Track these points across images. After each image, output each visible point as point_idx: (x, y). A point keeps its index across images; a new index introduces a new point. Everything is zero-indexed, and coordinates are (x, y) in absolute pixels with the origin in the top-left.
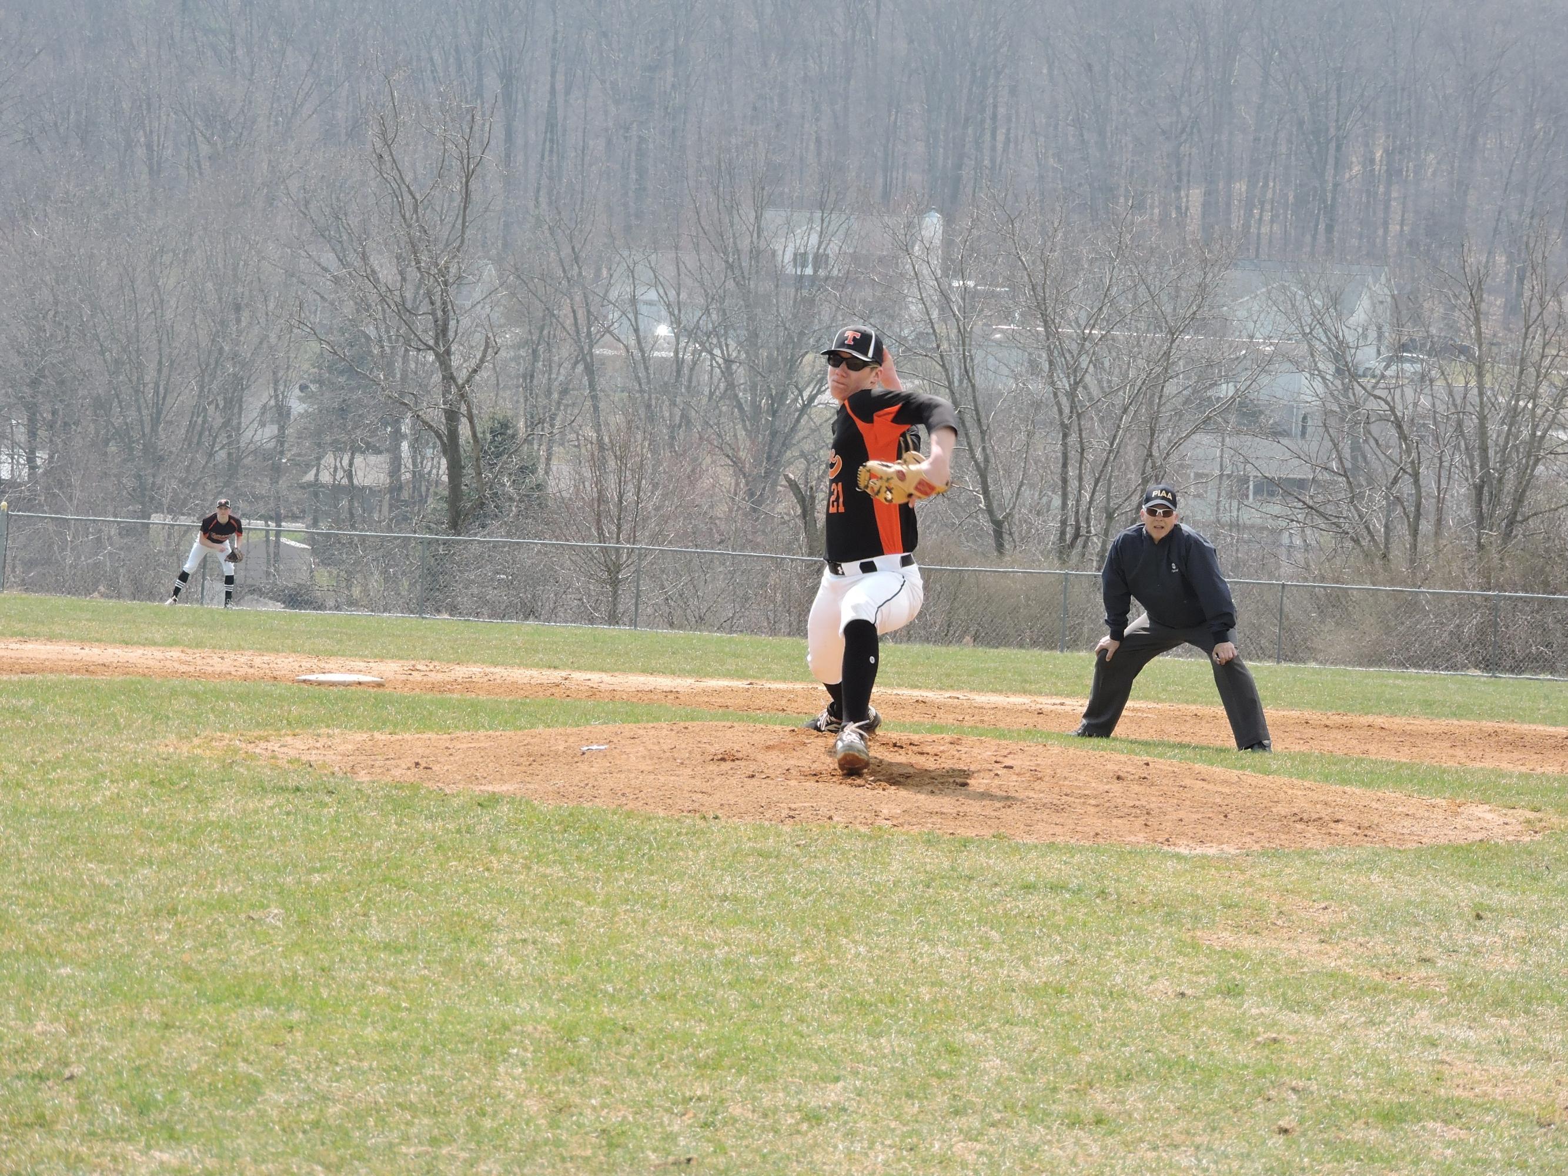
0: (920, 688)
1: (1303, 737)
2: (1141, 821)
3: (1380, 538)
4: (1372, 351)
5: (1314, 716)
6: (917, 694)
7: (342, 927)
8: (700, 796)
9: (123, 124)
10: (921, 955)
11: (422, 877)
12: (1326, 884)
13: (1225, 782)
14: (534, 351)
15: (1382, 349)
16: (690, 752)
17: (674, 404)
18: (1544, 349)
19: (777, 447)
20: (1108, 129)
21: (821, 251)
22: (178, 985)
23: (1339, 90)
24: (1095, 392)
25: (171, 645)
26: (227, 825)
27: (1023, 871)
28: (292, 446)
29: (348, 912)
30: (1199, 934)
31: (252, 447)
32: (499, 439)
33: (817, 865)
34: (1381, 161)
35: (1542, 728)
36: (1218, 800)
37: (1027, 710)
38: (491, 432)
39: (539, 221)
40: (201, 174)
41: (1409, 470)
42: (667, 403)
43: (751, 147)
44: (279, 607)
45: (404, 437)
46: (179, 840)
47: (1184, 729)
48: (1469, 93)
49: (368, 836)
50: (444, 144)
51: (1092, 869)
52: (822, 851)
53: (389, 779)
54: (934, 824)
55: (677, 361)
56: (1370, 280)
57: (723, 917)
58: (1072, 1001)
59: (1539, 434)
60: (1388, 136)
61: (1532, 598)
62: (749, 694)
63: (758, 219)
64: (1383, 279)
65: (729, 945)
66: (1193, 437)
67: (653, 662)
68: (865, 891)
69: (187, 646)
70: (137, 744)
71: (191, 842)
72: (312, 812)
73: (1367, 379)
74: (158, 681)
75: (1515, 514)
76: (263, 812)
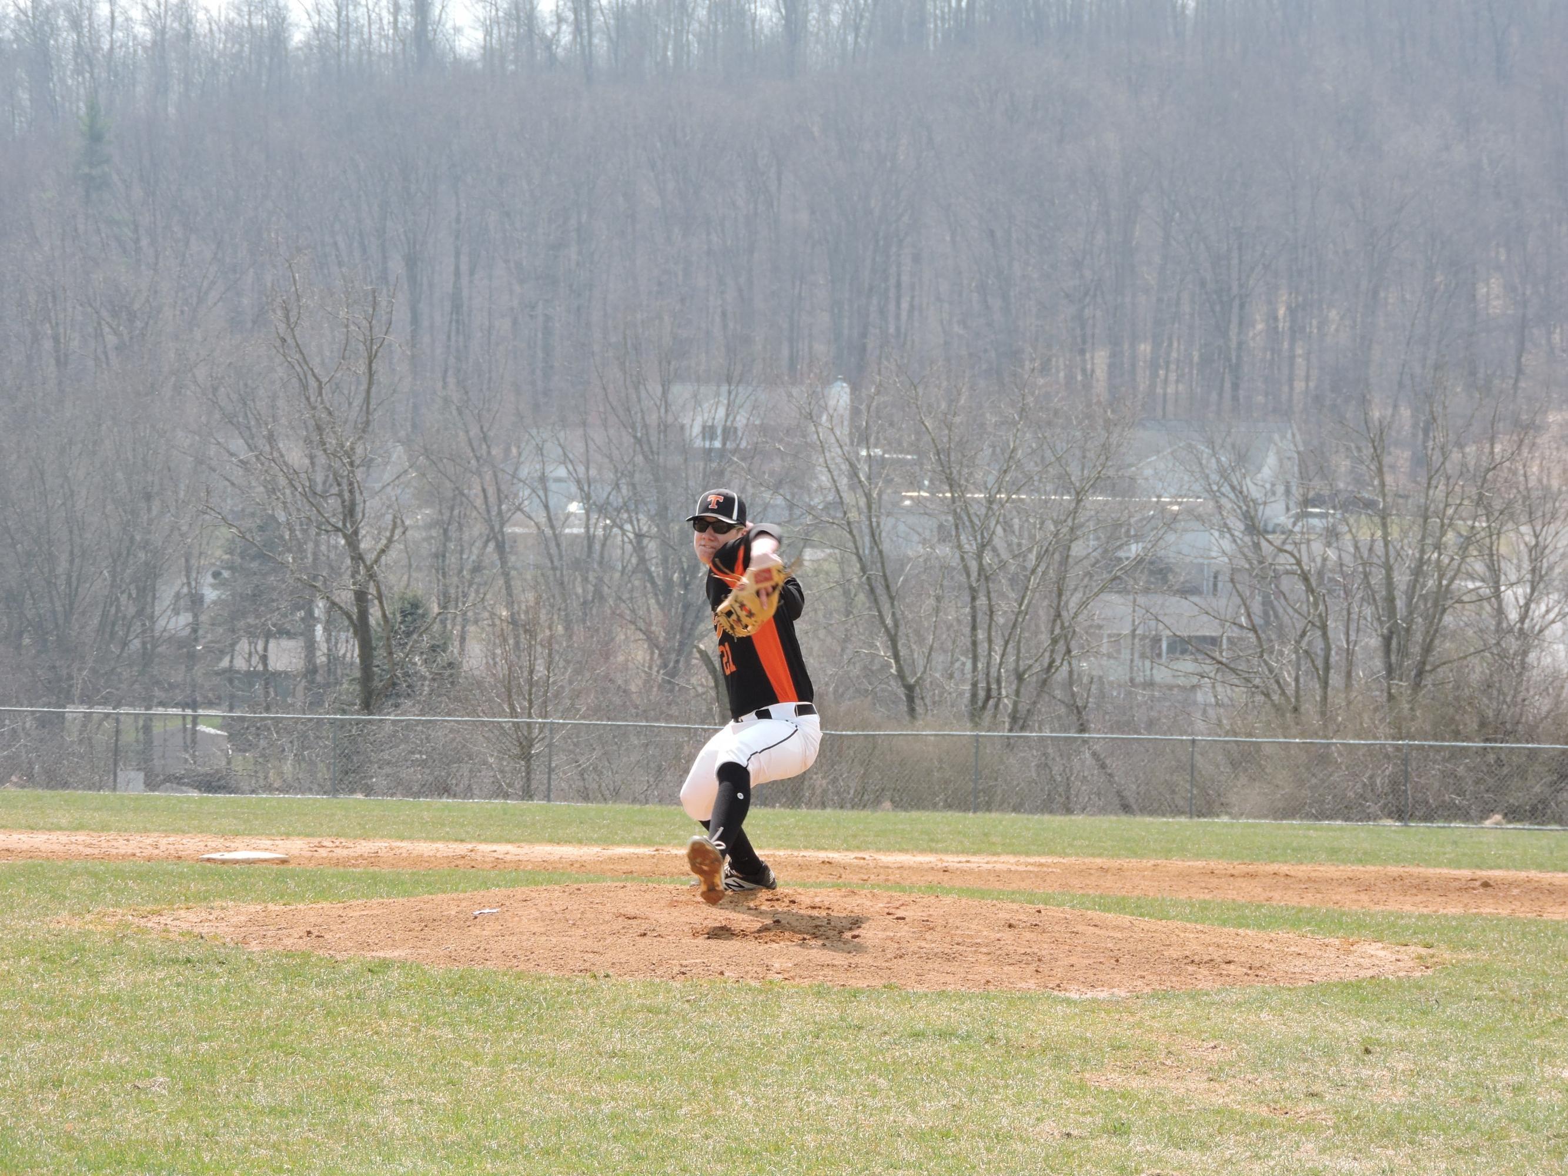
0: (826, 849)
1: (1210, 886)
2: (1033, 967)
3: (1290, 691)
4: (1280, 506)
5: (1219, 865)
6: (823, 855)
7: (229, 1093)
8: (591, 955)
9: (29, 317)
10: (808, 1103)
11: (310, 1042)
12: (1216, 1024)
13: (1116, 928)
14: (446, 531)
15: (1291, 505)
16: (583, 913)
17: (585, 580)
18: (1447, 497)
19: (691, 619)
20: (1012, 294)
21: (729, 423)
22: (59, 1155)
23: (1240, 248)
24: (1005, 555)
25: (77, 829)
26: (118, 998)
27: (912, 1019)
28: (207, 632)
29: (234, 1078)
30: (1087, 1076)
31: (166, 634)
32: (409, 618)
33: (707, 1020)
34: (1285, 317)
35: (1446, 871)
36: (1110, 945)
37: (933, 868)
38: (402, 612)
39: (446, 400)
40: (108, 364)
41: (1318, 624)
42: (579, 579)
43: (657, 322)
44: (195, 794)
45: (317, 620)
46: (68, 1014)
47: (1088, 882)
48: (1370, 248)
49: (258, 1004)
50: (347, 326)
51: (981, 1016)
52: (711, 1006)
53: (281, 948)
54: (825, 976)
55: (589, 538)
56: (1276, 437)
57: (610, 1073)
58: (958, 1144)
59: (1444, 582)
60: (1291, 294)
61: (1442, 747)
62: (655, 860)
63: (665, 393)
64: (1289, 436)
65: (616, 1100)
66: (1101, 595)
67: (560, 832)
68: (753, 1044)
69: (92, 830)
70: (29, 921)
71: (80, 1015)
72: (204, 983)
73: (1276, 536)
74: (60, 864)
75: (1423, 663)
76: (154, 984)
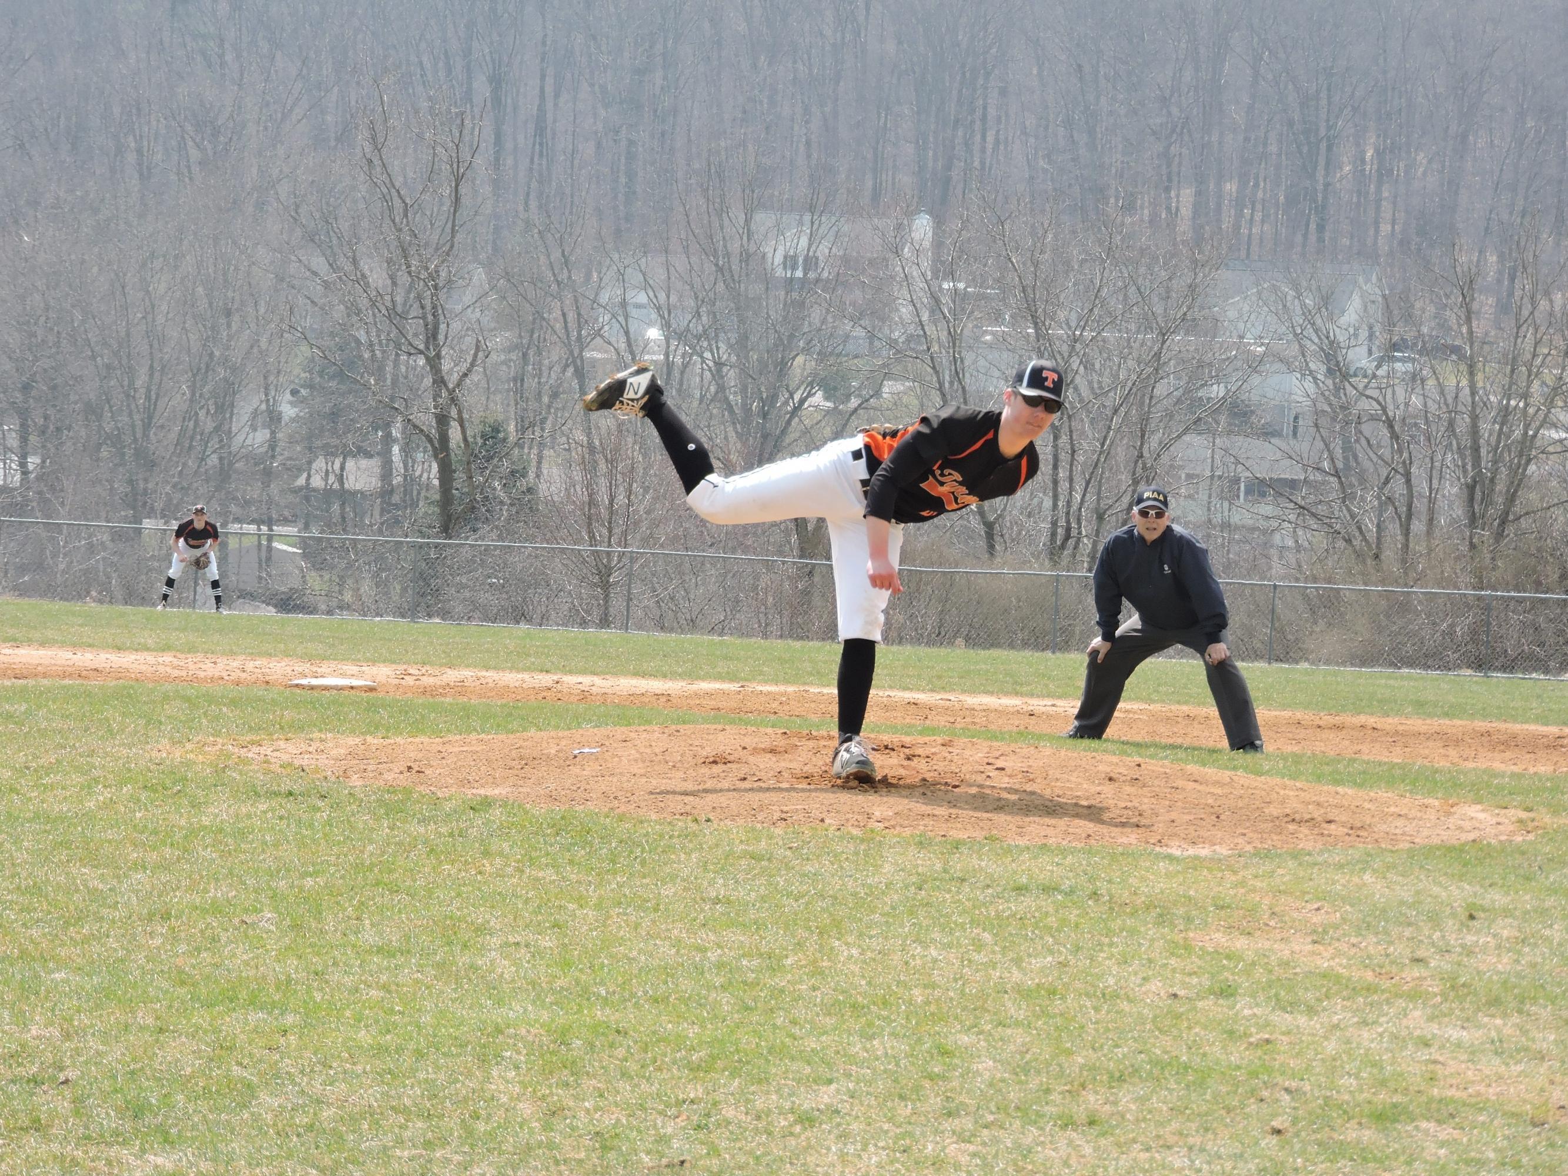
0: (911, 690)
1: (1297, 737)
2: (1133, 822)
3: (1372, 537)
4: (1364, 350)
5: (1305, 716)
6: (909, 696)
7: (336, 930)
8: (691, 799)
10: (913, 956)
11: (415, 881)
12: (1319, 885)
13: (1217, 783)
14: (525, 355)
16: (682, 756)
20: (1098, 130)
21: (811, 253)
23: (1329, 89)
25: (164, 650)
26: (221, 830)
27: (1015, 872)
28: (284, 450)
30: (1191, 935)
31: (244, 451)
33: (808, 868)
34: (1372, 161)
36: (1210, 801)
37: (1018, 712)
38: (482, 437)
39: (528, 224)
41: (1402, 471)
43: (741, 150)
44: (274, 612)
45: (394, 441)
46: (172, 845)
49: (360, 840)
50: (434, 148)
51: (1084, 871)
52: (814, 854)
53: (382, 783)
54: (925, 826)
55: (668, 364)
56: (1361, 279)
57: (715, 920)
58: (1065, 1002)
59: (1531, 433)
60: (1379, 136)
61: (1524, 598)
62: (741, 697)
63: (747, 222)
64: (1374, 278)
65: (722, 948)
66: (1184, 437)
67: (645, 665)
68: (857, 893)
69: (179, 651)
70: (130, 749)
71: (184, 847)
72: (305, 817)
73: (1358, 379)
74: (151, 686)
75: (1507, 513)
76: (256, 816)
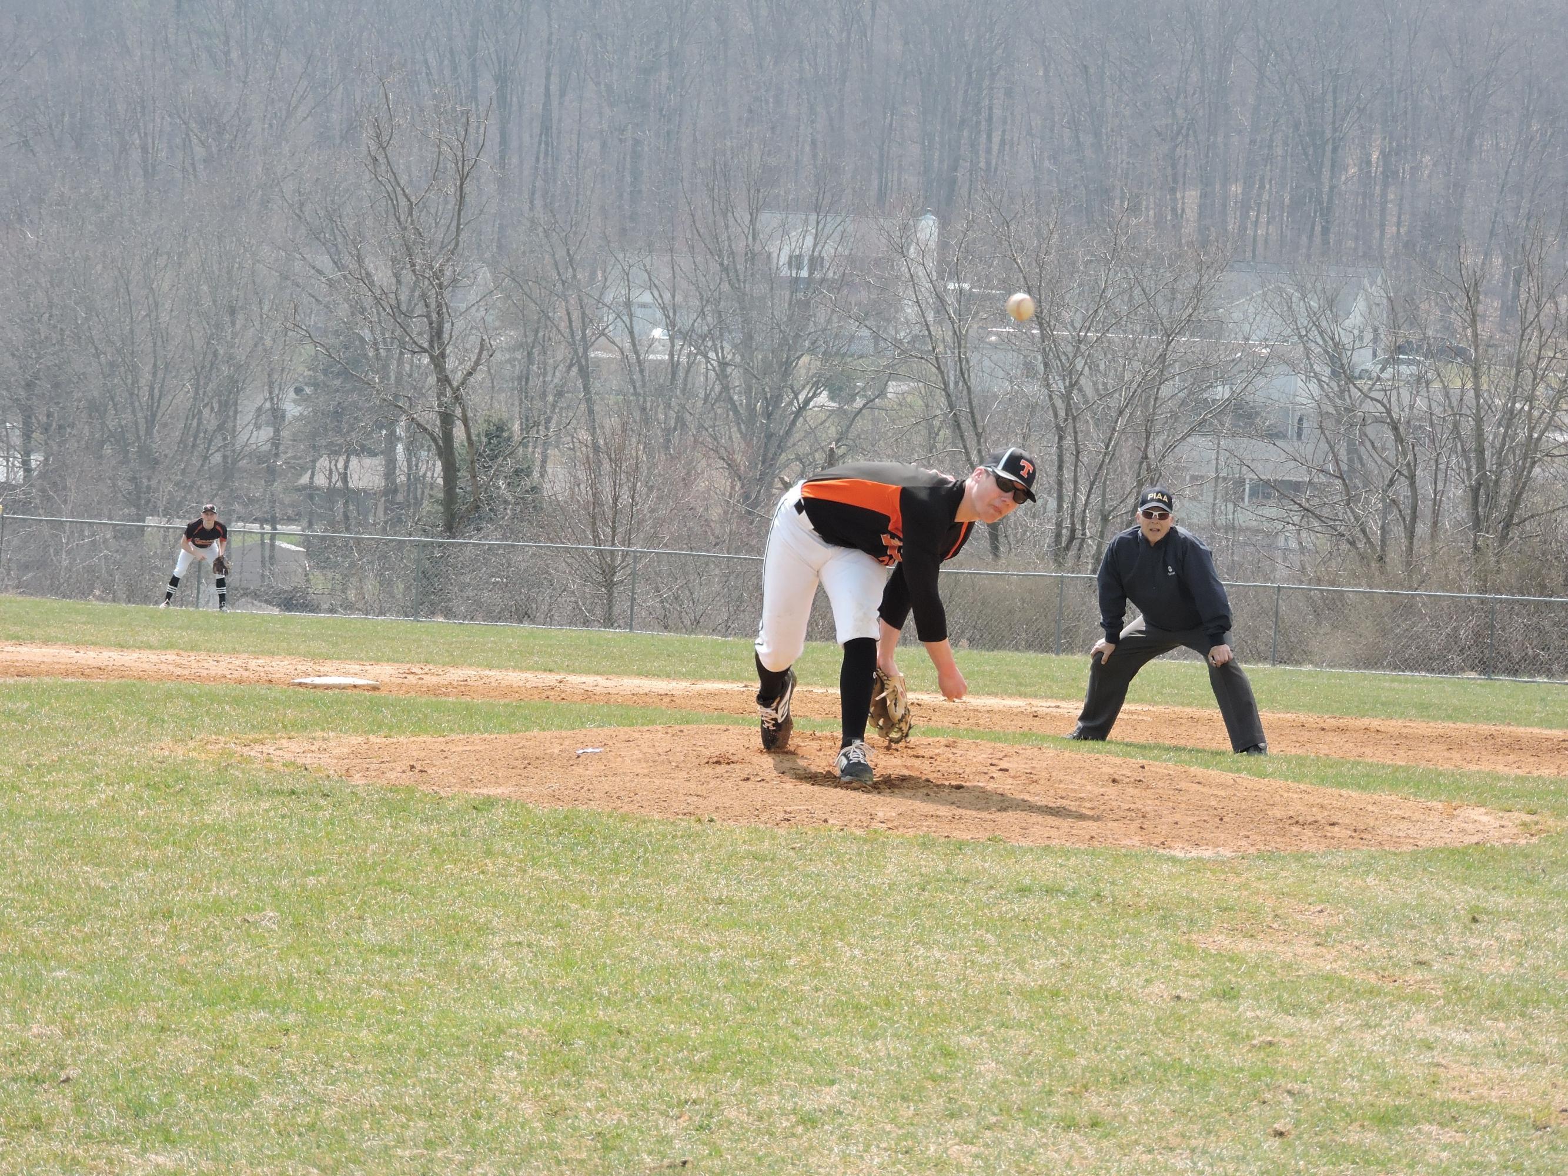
1: (1301, 740)
3: (1376, 539)
4: (1368, 353)
5: (1309, 718)
7: (338, 929)
8: (695, 798)
10: (916, 957)
12: (1322, 887)
13: (1221, 785)
15: (1378, 351)
16: (685, 756)
17: (668, 406)
19: (773, 449)
20: (1104, 131)
21: (816, 253)
24: (1091, 394)
25: (167, 649)
26: (223, 828)
28: (287, 448)
29: (343, 914)
31: (247, 450)
32: (494, 442)
33: (812, 868)
34: (1378, 162)
35: (1538, 731)
36: (1214, 803)
37: (1022, 713)
38: (486, 435)
39: (533, 223)
40: (195, 176)
41: (1406, 473)
42: (662, 406)
43: (747, 150)
44: (276, 611)
45: (398, 439)
46: (174, 843)
47: (1179, 732)
48: (1466, 94)
49: (363, 839)
50: (439, 146)
51: (1087, 872)
52: (817, 854)
53: (384, 782)
54: (929, 826)
55: (673, 364)
56: (1366, 282)
57: (718, 920)
58: (1068, 1004)
59: (1535, 435)
60: (1385, 138)
61: (1528, 601)
62: (744, 697)
63: (753, 221)
64: (1379, 281)
65: (724, 948)
66: (1188, 439)
67: (649, 665)
68: (860, 894)
69: (182, 649)
70: (133, 747)
71: (187, 845)
72: (307, 815)
73: (1362, 381)
74: (153, 684)
75: (1511, 516)
76: (258, 814)
